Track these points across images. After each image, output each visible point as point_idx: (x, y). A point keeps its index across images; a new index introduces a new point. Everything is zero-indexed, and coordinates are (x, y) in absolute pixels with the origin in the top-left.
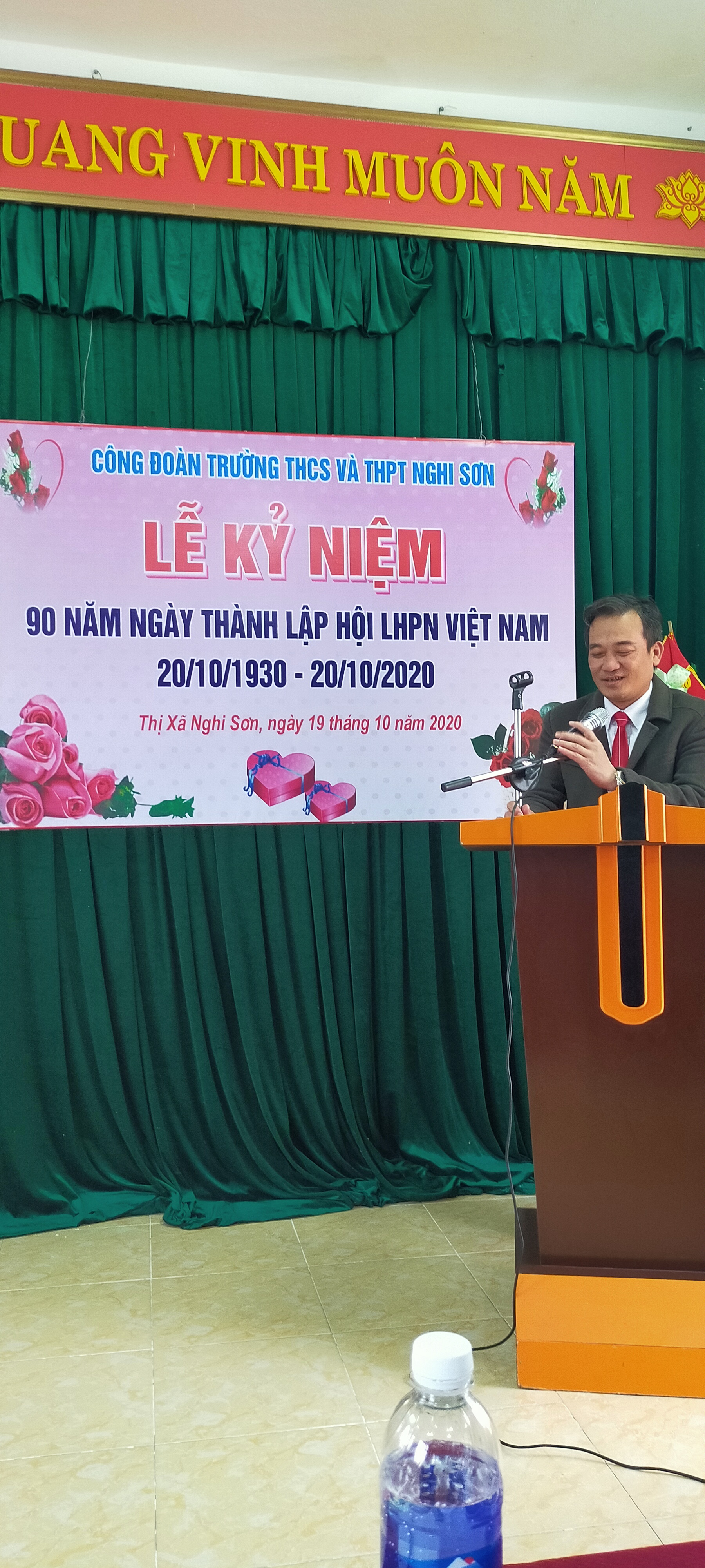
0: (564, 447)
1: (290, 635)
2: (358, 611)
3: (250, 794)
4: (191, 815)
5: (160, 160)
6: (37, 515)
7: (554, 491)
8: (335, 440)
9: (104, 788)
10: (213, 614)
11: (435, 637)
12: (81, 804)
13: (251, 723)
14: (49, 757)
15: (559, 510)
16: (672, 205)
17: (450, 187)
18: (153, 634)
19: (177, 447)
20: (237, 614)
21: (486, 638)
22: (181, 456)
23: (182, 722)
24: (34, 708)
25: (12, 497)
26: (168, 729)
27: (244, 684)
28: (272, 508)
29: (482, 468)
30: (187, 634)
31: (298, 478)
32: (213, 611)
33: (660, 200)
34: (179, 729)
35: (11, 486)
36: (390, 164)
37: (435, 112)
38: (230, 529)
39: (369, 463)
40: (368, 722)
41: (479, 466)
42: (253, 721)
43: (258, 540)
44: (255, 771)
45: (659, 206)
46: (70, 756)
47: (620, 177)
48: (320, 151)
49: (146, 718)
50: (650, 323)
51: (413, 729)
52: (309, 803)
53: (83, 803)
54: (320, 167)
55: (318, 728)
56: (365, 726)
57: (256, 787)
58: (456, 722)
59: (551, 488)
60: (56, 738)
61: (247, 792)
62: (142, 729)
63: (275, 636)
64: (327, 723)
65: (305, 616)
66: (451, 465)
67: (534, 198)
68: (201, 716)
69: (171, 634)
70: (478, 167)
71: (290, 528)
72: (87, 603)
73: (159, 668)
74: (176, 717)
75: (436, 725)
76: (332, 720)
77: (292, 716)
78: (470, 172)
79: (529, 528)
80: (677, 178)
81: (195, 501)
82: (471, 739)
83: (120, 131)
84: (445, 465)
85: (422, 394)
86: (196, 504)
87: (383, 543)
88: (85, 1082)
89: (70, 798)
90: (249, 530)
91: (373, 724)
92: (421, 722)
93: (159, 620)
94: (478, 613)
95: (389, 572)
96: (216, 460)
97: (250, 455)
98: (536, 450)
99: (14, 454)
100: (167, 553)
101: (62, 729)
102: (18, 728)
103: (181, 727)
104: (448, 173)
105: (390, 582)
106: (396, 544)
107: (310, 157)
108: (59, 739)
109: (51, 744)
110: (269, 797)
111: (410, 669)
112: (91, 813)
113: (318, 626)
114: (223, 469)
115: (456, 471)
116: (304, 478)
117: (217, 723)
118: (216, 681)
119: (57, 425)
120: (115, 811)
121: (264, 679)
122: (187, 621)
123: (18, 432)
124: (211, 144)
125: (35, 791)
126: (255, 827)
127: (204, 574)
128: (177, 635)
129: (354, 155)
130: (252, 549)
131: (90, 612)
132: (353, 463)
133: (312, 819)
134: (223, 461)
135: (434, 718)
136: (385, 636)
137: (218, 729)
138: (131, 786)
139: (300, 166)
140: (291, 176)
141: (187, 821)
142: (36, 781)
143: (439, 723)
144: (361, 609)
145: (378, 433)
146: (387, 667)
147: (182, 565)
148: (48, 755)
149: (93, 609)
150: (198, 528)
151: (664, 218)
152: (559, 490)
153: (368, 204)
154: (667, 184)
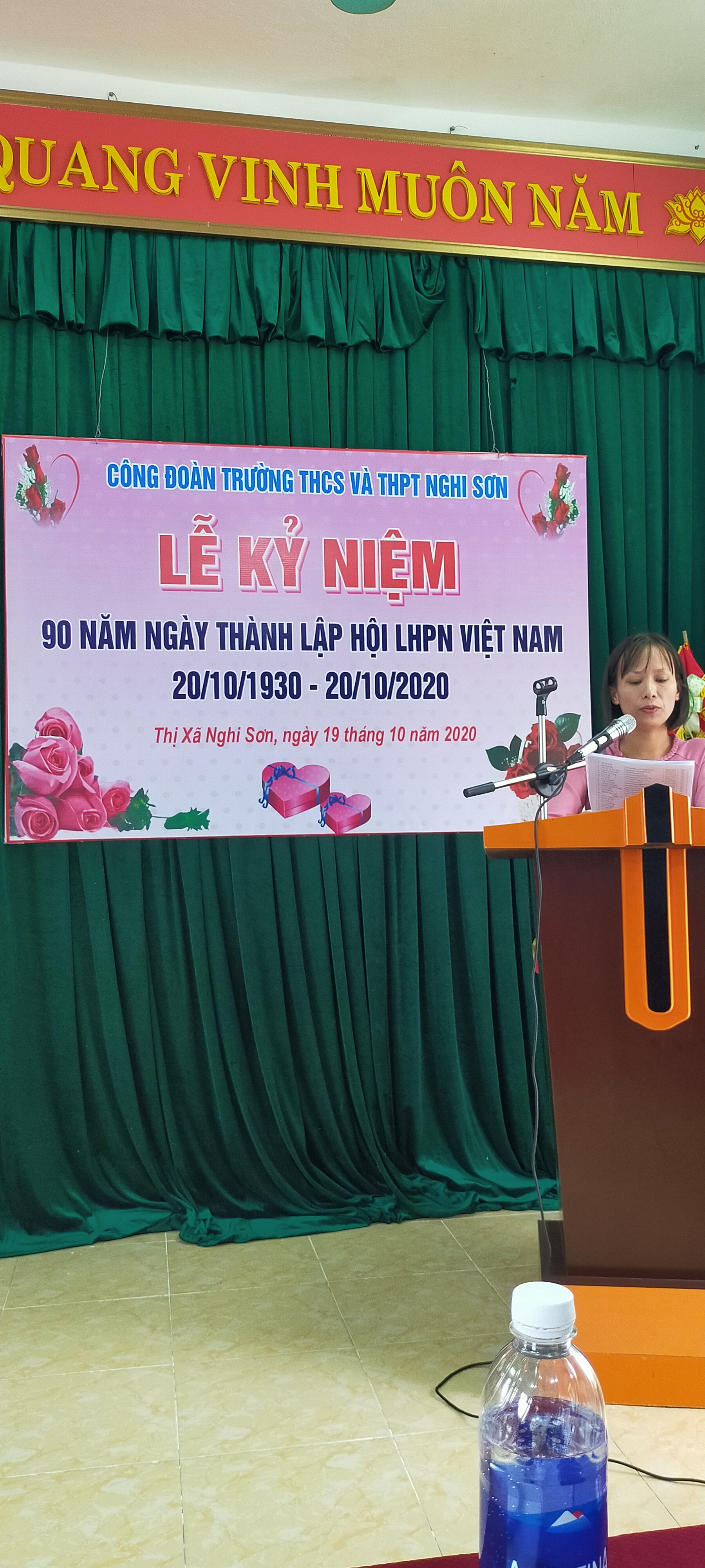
0: (576, 459)
1: (305, 647)
2: (373, 622)
3: (265, 806)
4: (206, 828)
5: (175, 179)
6: (52, 529)
7: (567, 503)
8: (348, 453)
9: (119, 800)
10: (227, 627)
11: (450, 649)
12: (97, 817)
13: (266, 735)
14: (65, 770)
15: (573, 522)
16: (681, 222)
17: (461, 205)
18: (168, 647)
19: (192, 461)
20: (252, 626)
21: (500, 649)
22: (196, 470)
23: (197, 734)
24: (49, 721)
25: (27, 511)
26: (183, 742)
27: (258, 695)
28: (287, 521)
29: (495, 480)
30: (202, 647)
31: (312, 491)
32: (227, 623)
33: (669, 217)
34: (194, 742)
35: (27, 500)
36: (402, 183)
37: (447, 131)
38: (245, 541)
39: (382, 476)
40: (383, 733)
41: (492, 479)
42: (268, 733)
43: (273, 552)
44: (270, 783)
45: (668, 222)
46: (86, 768)
47: (629, 195)
48: (333, 170)
49: (161, 731)
50: (661, 336)
51: (428, 740)
52: (324, 815)
53: (97, 815)
54: (333, 185)
55: (333, 739)
56: (380, 738)
57: (271, 799)
58: (470, 733)
59: (564, 500)
60: (71, 751)
61: (262, 804)
62: (157, 742)
63: (290, 648)
64: (342, 735)
65: (320, 627)
66: (464, 478)
67: (544, 215)
68: (216, 728)
69: (186, 646)
70: (489, 185)
71: (305, 540)
72: (102, 615)
73: (174, 680)
74: (191, 729)
75: (451, 737)
76: (347, 732)
77: (307, 727)
78: (481, 191)
79: (542, 540)
80: (685, 195)
81: (210, 514)
82: (486, 750)
83: (135, 151)
84: (458, 477)
85: (435, 407)
86: (211, 517)
87: (397, 555)
88: (101, 1098)
89: (85, 811)
90: (263, 543)
91: (388, 736)
92: (436, 734)
93: (174, 633)
94: (493, 624)
95: (403, 584)
96: (230, 474)
97: (264, 468)
98: (548, 463)
99: (30, 469)
100: (182, 566)
101: (77, 742)
102: (33, 740)
103: (196, 739)
104: (459, 191)
105: (404, 594)
106: (410, 556)
107: (323, 176)
108: (74, 751)
109: (67, 756)
110: (284, 810)
111: (424, 681)
112: (106, 825)
113: (333, 638)
114: (238, 483)
115: (470, 483)
116: (318, 491)
117: (231, 735)
118: (231, 693)
119: (73, 439)
120: (130, 823)
121: (279, 691)
122: (202, 633)
123: (34, 447)
124: (225, 163)
125: (51, 804)
126: (270, 838)
127: (219, 586)
128: (192, 647)
129: (366, 173)
130: (267, 561)
131: (106, 625)
132: (366, 475)
133: (327, 830)
134: (237, 475)
135: (449, 730)
136: (400, 648)
137: (233, 741)
138: (146, 799)
139: (314, 185)
140: (304, 195)
141: (202, 833)
142: (51, 794)
143: (455, 734)
144: (375, 621)
145: (391, 445)
146: (402, 679)
147: (197, 578)
148: (64, 768)
149: (108, 622)
150: (212, 541)
151: (673, 234)
152: (572, 502)
153: (380, 221)
154: (676, 201)
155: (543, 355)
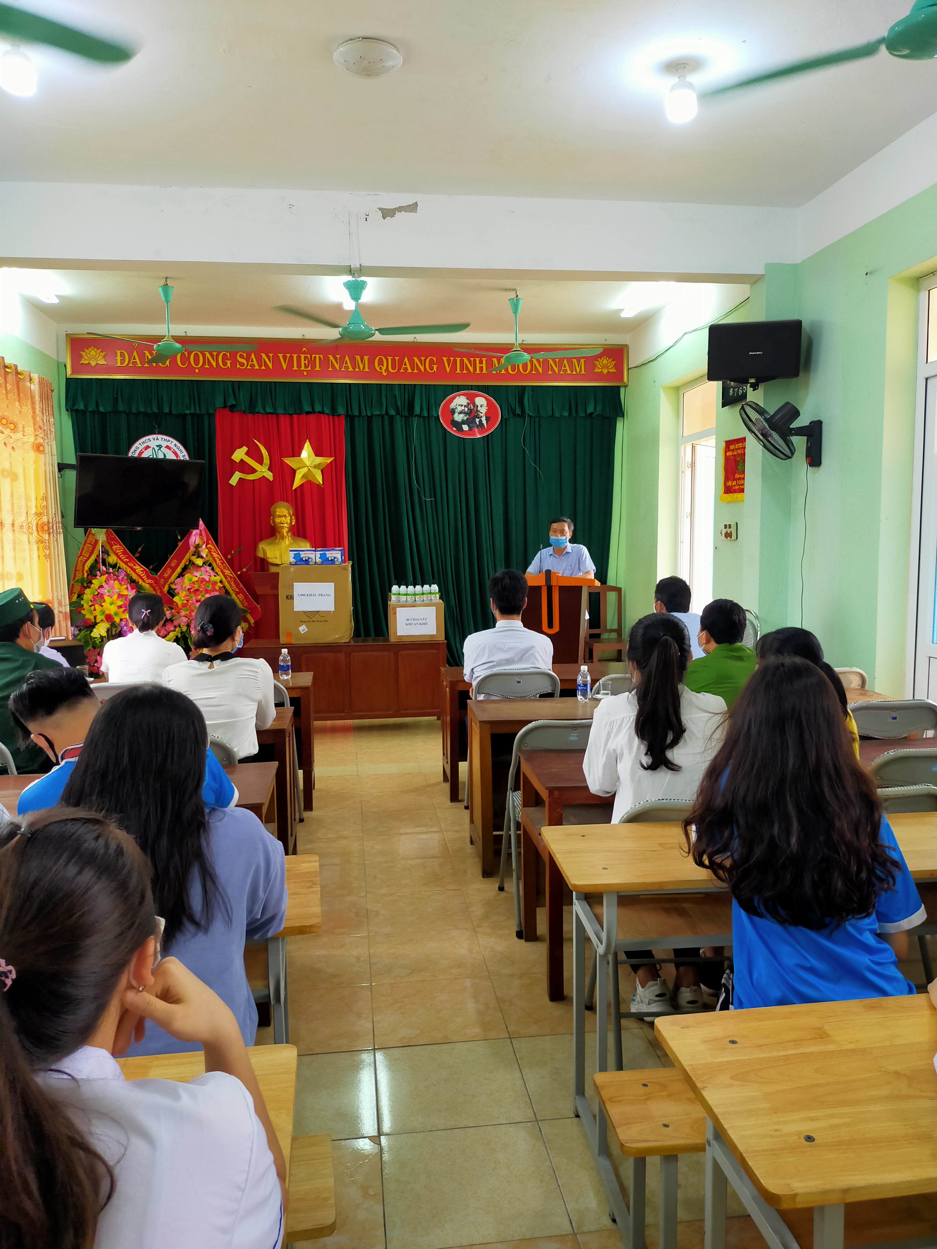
5: (435, 367)
16: (599, 368)
17: (525, 369)
33: (595, 366)
37: (521, 342)
45: (595, 369)
47: (581, 360)
48: (484, 360)
50: (590, 410)
54: (484, 365)
67: (553, 370)
70: (535, 360)
78: (532, 362)
80: (601, 358)
83: (423, 358)
107: (481, 362)
124: (450, 360)
129: (495, 360)
139: (478, 365)
140: (475, 369)
151: (596, 372)
153: (499, 377)
154: (597, 361)
155: (552, 416)
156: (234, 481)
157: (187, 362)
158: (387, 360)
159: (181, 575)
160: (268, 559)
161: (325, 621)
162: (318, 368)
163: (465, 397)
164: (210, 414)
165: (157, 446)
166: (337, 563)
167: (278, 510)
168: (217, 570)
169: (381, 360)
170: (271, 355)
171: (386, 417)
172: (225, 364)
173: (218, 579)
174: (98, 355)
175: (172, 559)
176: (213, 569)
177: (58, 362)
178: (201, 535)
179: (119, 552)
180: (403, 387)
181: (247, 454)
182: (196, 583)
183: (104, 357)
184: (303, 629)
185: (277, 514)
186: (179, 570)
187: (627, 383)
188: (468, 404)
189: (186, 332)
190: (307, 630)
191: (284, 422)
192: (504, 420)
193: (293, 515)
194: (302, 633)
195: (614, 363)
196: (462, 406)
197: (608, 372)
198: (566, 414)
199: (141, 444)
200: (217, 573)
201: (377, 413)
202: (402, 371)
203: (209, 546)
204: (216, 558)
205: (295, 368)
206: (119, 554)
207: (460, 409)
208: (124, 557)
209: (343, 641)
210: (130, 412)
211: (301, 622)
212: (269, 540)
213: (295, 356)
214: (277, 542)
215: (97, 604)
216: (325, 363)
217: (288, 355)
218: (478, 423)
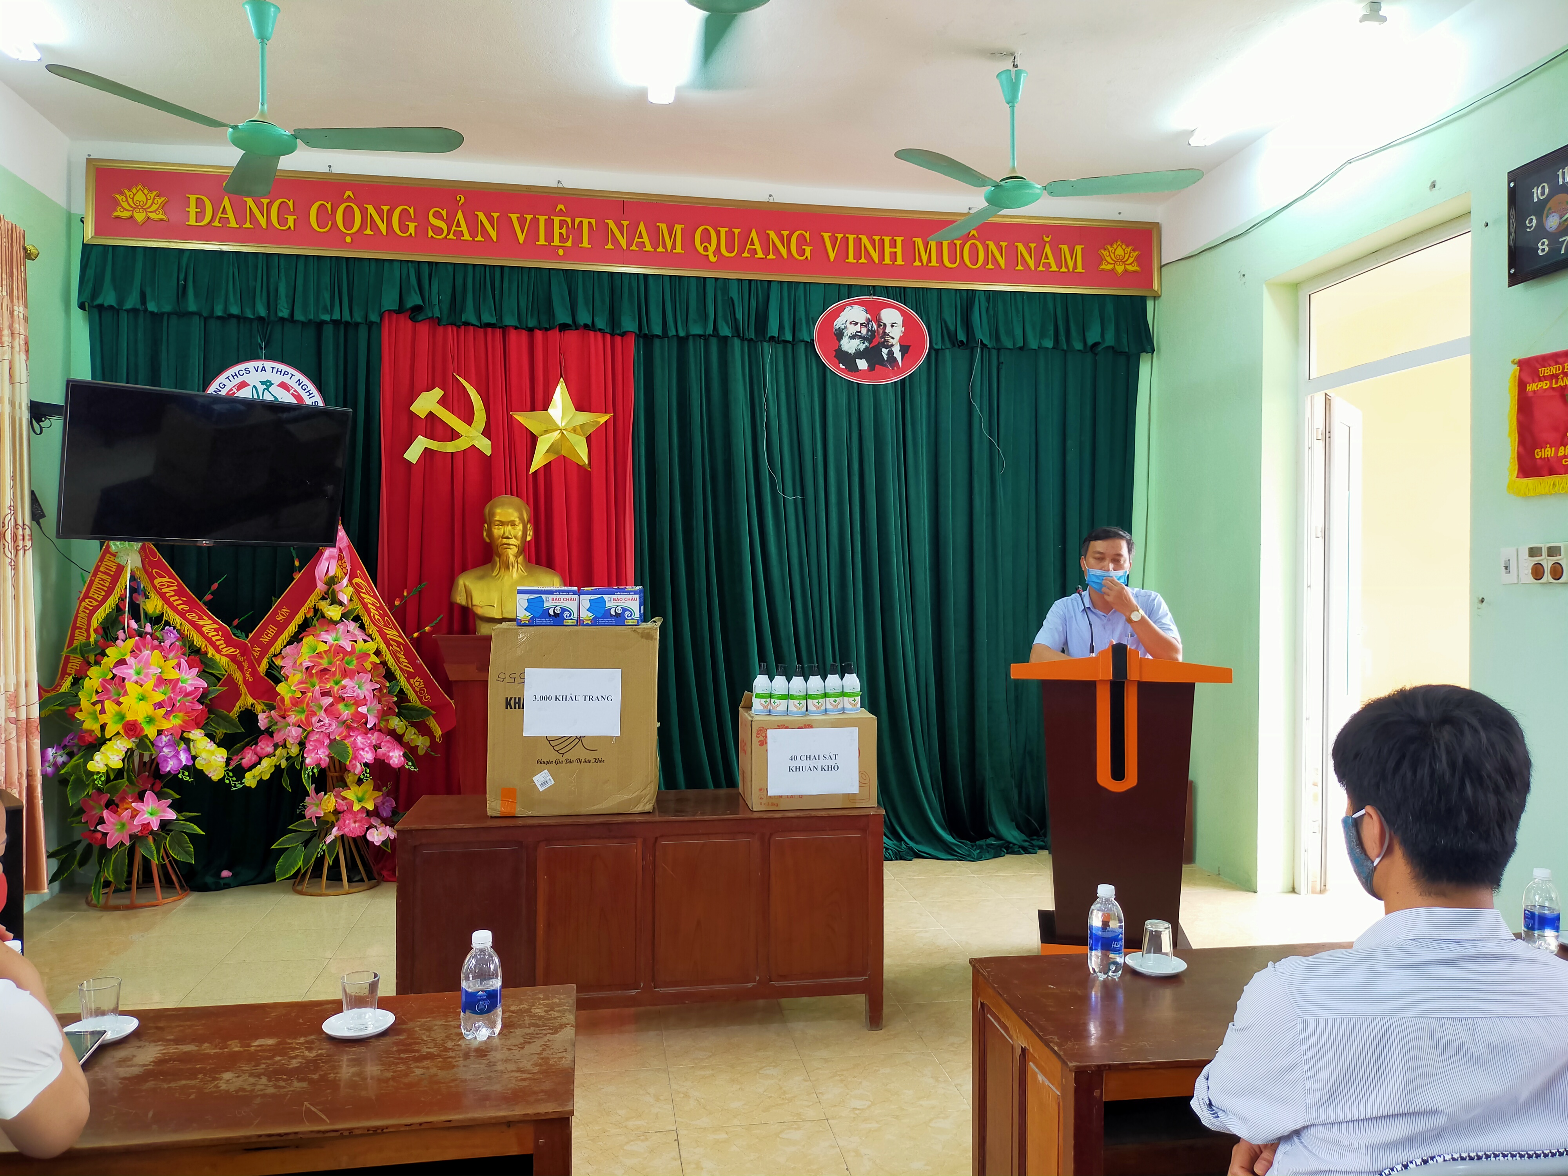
5: (808, 249)
16: (1109, 263)
17: (974, 259)
33: (1101, 259)
36: (939, 247)
37: (966, 211)
45: (1100, 264)
47: (1077, 247)
48: (899, 240)
50: (1093, 336)
54: (899, 250)
67: (1024, 263)
70: (992, 245)
78: (986, 248)
80: (1111, 245)
83: (785, 233)
104: (973, 250)
107: (893, 244)
124: (837, 238)
129: (919, 241)
139: (888, 250)
140: (882, 257)
151: (1103, 271)
153: (926, 272)
154: (1105, 249)
155: (1021, 348)
156: (413, 454)
157: (330, 223)
158: (718, 234)
159: (296, 639)
160: (475, 609)
161: (597, 760)
162: (585, 244)
163: (862, 308)
164: (372, 323)
165: (263, 383)
166: (630, 622)
167: (498, 511)
168: (371, 629)
169: (706, 234)
170: (495, 215)
171: (714, 342)
172: (404, 228)
173: (371, 646)
174: (150, 202)
175: (280, 607)
176: (362, 627)
177: (69, 216)
178: (340, 558)
179: (169, 591)
180: (746, 285)
181: (442, 402)
182: (325, 656)
183: (164, 206)
184: (543, 779)
185: (497, 518)
186: (292, 628)
187: (1160, 293)
188: (868, 321)
189: (330, 167)
190: (553, 782)
191: (517, 341)
192: (933, 353)
193: (529, 521)
194: (541, 789)
195: (1135, 254)
196: (857, 324)
197: (1126, 271)
198: (1049, 344)
199: (231, 378)
200: (370, 636)
201: (696, 330)
202: (746, 254)
203: (357, 580)
204: (369, 606)
205: (542, 241)
206: (168, 595)
207: (852, 329)
208: (180, 602)
209: (639, 809)
210: (211, 316)
211: (540, 762)
212: (478, 571)
213: (542, 219)
214: (494, 574)
215: (108, 699)
216: (600, 234)
217: (529, 217)
218: (885, 357)
